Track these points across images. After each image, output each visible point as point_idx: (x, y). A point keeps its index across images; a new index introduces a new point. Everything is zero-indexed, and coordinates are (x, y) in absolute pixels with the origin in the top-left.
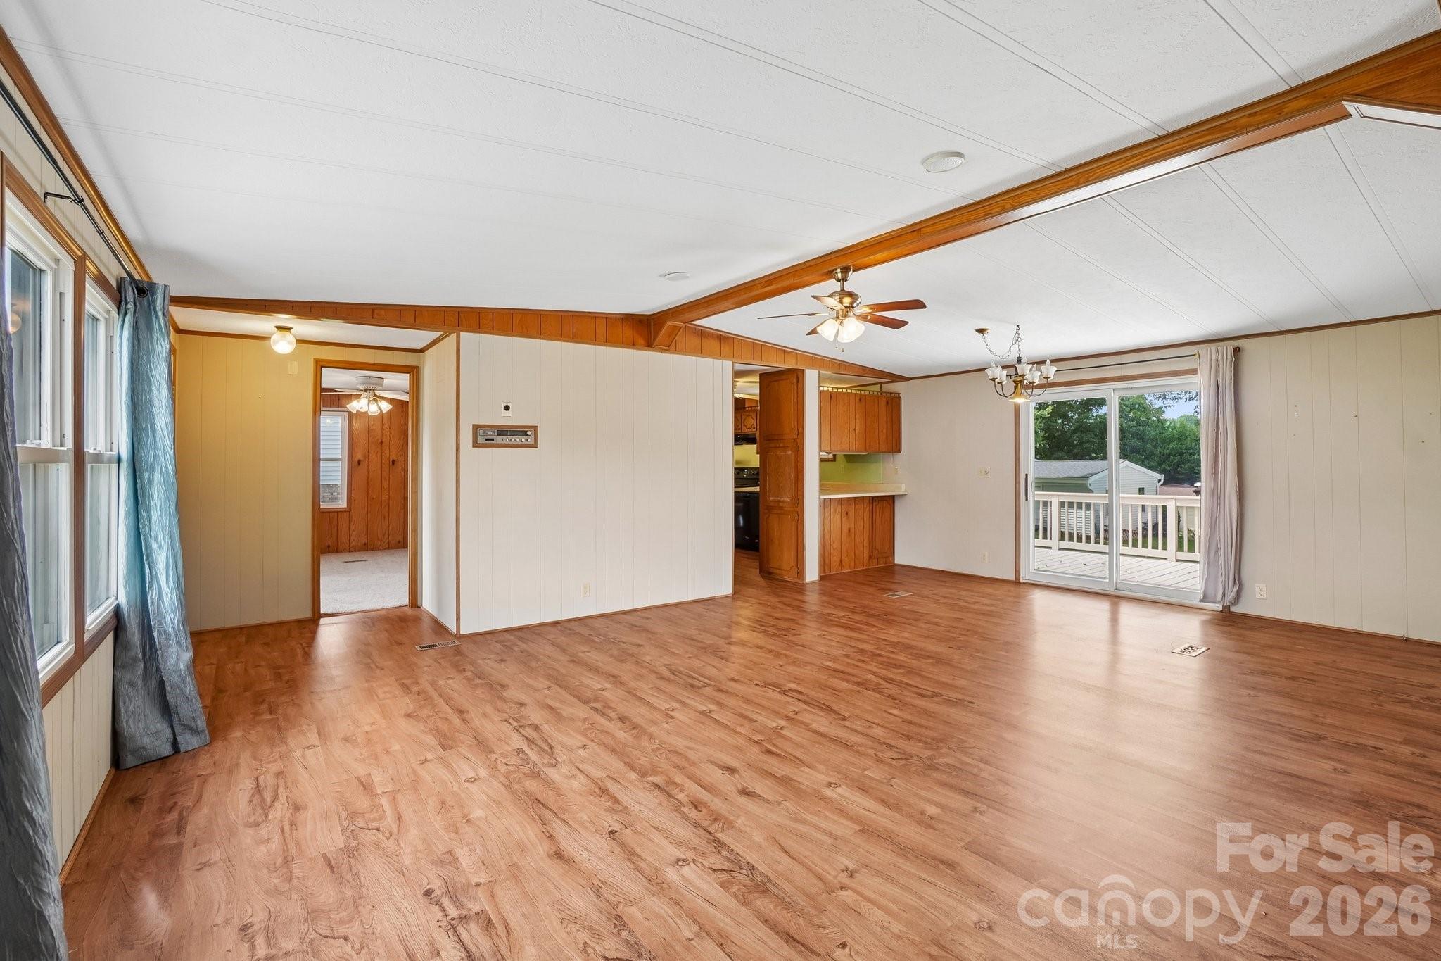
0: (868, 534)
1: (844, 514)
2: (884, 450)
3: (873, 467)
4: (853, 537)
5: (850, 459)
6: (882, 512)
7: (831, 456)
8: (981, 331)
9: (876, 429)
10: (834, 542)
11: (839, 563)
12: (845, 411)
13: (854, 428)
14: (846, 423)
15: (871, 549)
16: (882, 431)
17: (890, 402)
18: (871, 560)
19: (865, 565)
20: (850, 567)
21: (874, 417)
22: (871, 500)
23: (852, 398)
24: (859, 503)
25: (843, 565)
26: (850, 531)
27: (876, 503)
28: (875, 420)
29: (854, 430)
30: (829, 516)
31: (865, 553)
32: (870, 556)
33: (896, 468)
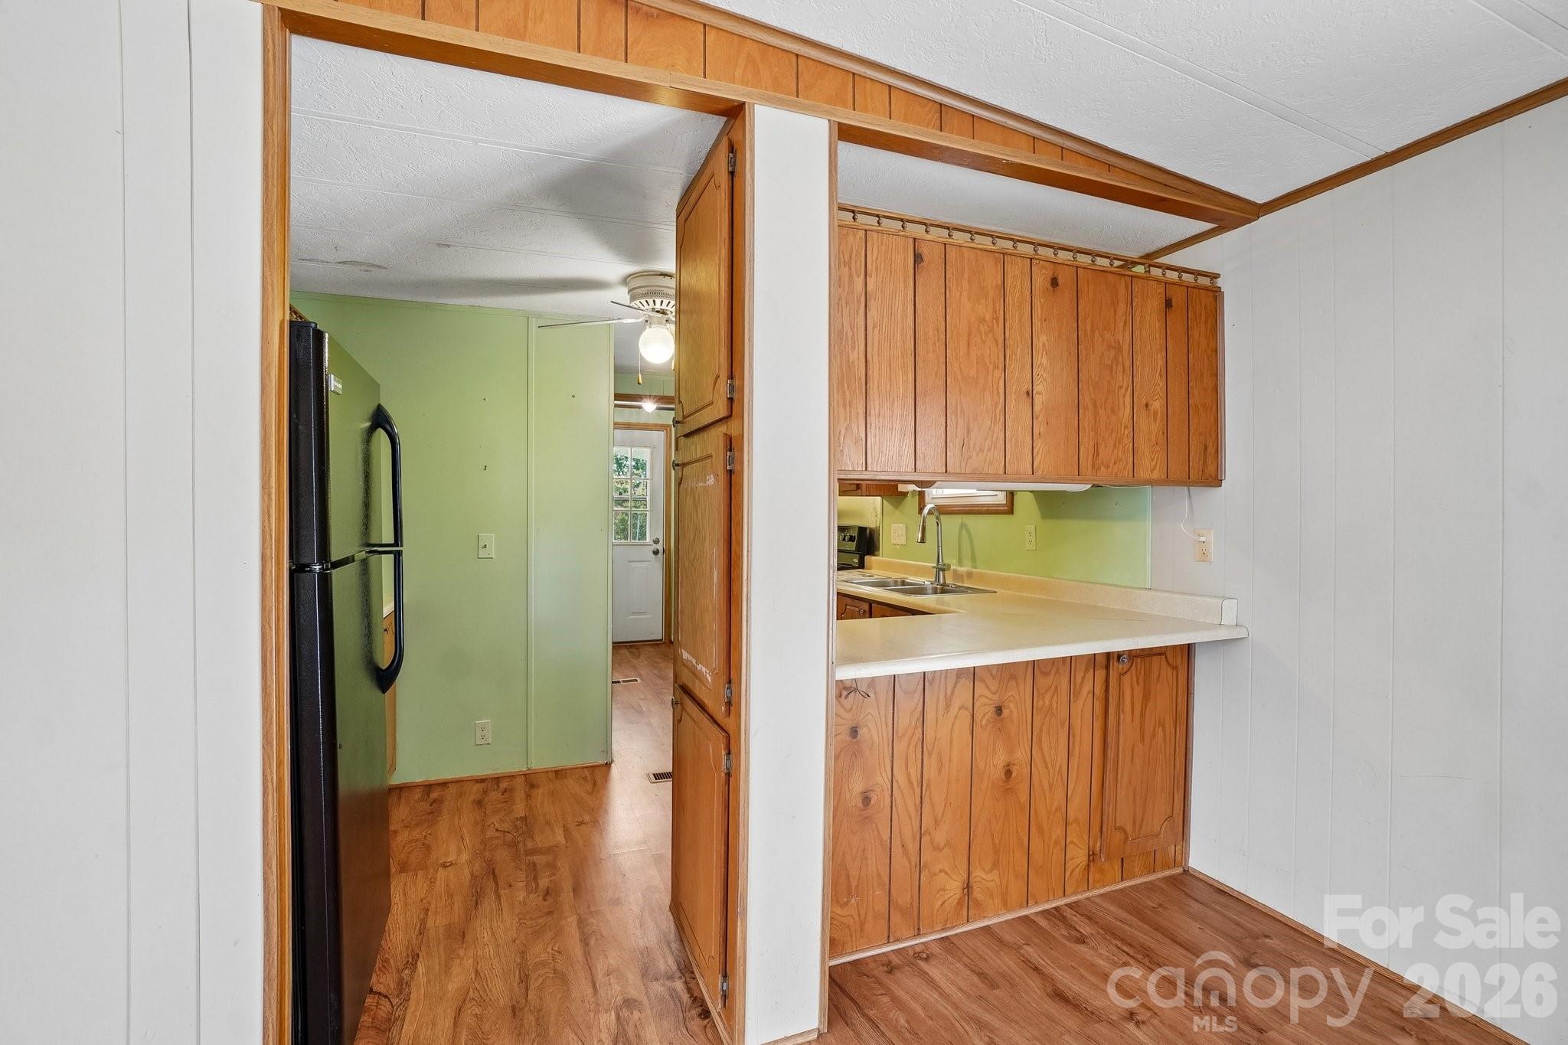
0: (1085, 778)
1: (985, 713)
2: (1156, 475)
3: (1118, 535)
4: (1024, 798)
6: (1146, 698)
9: (1124, 396)
10: (937, 823)
11: (958, 896)
12: (982, 320)
13: (1027, 386)
14: (991, 367)
15: (1098, 830)
16: (1147, 405)
17: (1178, 299)
18: (1092, 869)
19: (1069, 890)
20: (1007, 906)
21: (1112, 353)
22: (1101, 661)
23: (1016, 271)
24: (1053, 672)
25: (977, 894)
26: (1008, 773)
27: (1121, 666)
28: (1118, 362)
29: (1028, 393)
30: (920, 730)
31: (1072, 842)
32: (1089, 856)
33: (1202, 539)
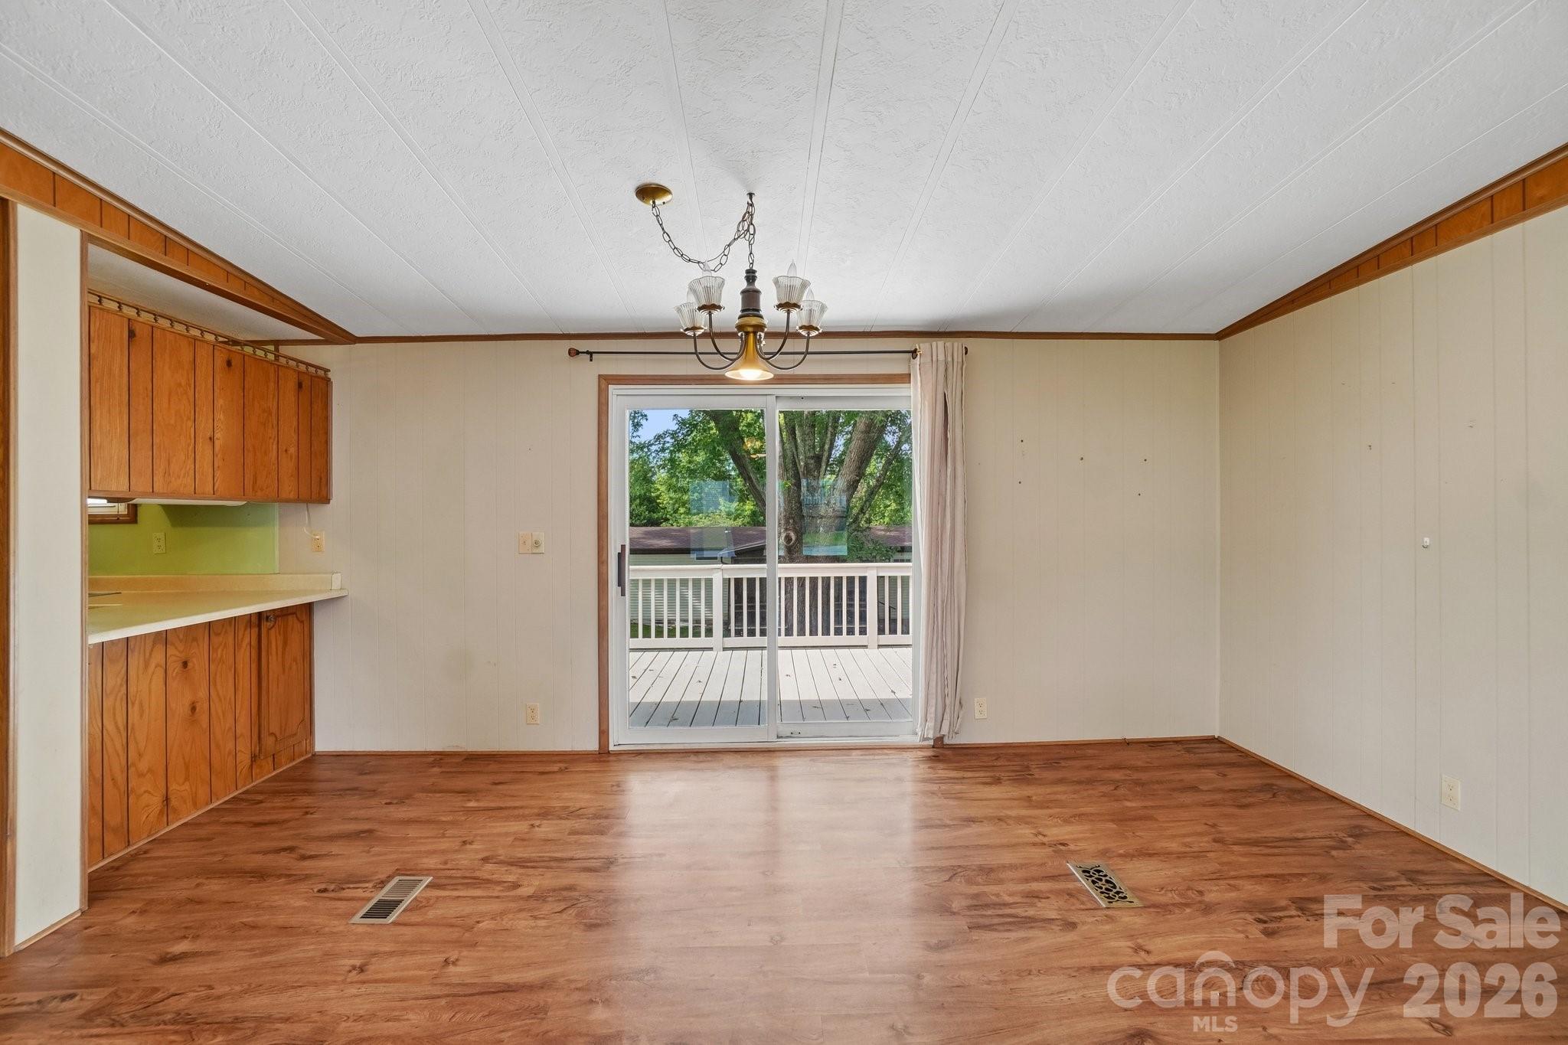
0: (247, 704)
1: (175, 668)
2: (292, 496)
3: (252, 536)
4: (205, 724)
5: (179, 515)
6: (285, 643)
7: (121, 509)
8: (649, 192)
9: (273, 444)
10: (140, 755)
11: (159, 808)
12: (180, 385)
13: (209, 434)
14: (185, 419)
15: (257, 739)
16: (286, 451)
17: (306, 384)
18: (254, 766)
19: (239, 786)
20: (195, 805)
21: (266, 414)
22: (254, 620)
23: (203, 352)
24: (223, 633)
25: (174, 802)
26: (193, 709)
27: (269, 624)
28: (269, 421)
29: (210, 438)
30: (125, 686)
31: (240, 751)
32: (252, 757)
33: (317, 537)
